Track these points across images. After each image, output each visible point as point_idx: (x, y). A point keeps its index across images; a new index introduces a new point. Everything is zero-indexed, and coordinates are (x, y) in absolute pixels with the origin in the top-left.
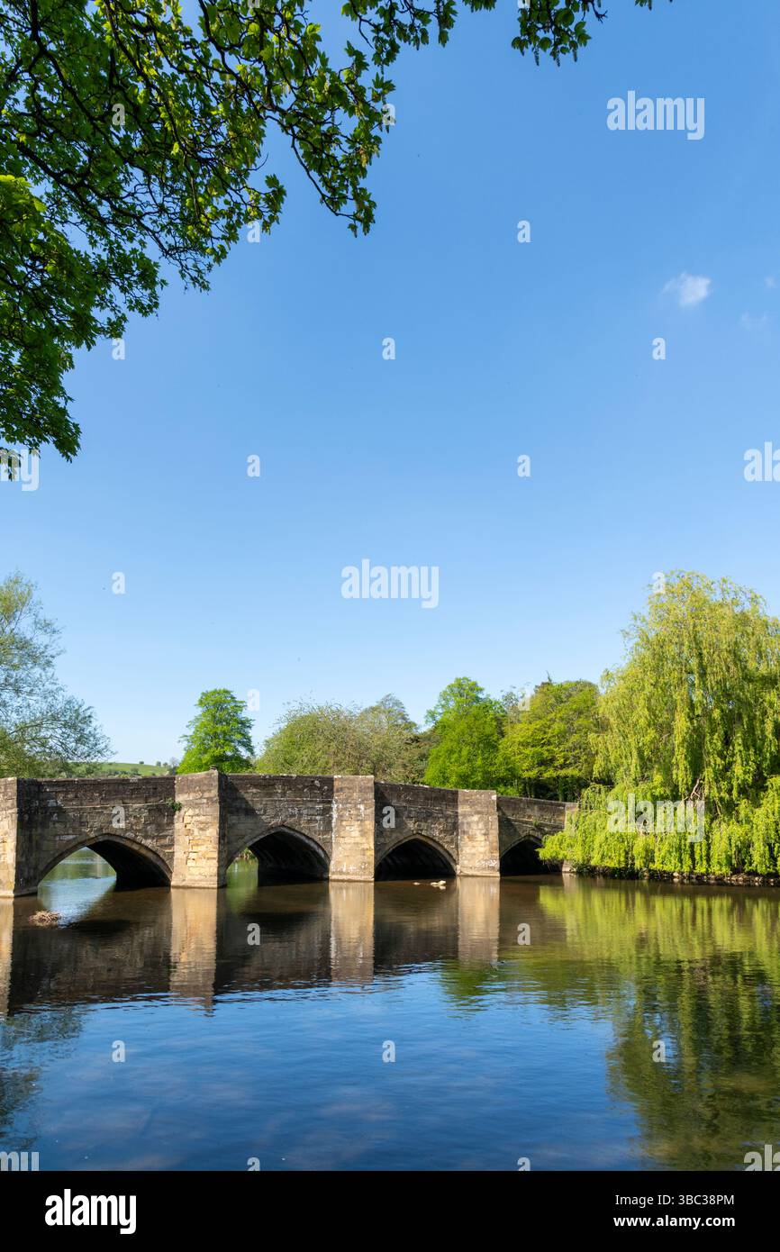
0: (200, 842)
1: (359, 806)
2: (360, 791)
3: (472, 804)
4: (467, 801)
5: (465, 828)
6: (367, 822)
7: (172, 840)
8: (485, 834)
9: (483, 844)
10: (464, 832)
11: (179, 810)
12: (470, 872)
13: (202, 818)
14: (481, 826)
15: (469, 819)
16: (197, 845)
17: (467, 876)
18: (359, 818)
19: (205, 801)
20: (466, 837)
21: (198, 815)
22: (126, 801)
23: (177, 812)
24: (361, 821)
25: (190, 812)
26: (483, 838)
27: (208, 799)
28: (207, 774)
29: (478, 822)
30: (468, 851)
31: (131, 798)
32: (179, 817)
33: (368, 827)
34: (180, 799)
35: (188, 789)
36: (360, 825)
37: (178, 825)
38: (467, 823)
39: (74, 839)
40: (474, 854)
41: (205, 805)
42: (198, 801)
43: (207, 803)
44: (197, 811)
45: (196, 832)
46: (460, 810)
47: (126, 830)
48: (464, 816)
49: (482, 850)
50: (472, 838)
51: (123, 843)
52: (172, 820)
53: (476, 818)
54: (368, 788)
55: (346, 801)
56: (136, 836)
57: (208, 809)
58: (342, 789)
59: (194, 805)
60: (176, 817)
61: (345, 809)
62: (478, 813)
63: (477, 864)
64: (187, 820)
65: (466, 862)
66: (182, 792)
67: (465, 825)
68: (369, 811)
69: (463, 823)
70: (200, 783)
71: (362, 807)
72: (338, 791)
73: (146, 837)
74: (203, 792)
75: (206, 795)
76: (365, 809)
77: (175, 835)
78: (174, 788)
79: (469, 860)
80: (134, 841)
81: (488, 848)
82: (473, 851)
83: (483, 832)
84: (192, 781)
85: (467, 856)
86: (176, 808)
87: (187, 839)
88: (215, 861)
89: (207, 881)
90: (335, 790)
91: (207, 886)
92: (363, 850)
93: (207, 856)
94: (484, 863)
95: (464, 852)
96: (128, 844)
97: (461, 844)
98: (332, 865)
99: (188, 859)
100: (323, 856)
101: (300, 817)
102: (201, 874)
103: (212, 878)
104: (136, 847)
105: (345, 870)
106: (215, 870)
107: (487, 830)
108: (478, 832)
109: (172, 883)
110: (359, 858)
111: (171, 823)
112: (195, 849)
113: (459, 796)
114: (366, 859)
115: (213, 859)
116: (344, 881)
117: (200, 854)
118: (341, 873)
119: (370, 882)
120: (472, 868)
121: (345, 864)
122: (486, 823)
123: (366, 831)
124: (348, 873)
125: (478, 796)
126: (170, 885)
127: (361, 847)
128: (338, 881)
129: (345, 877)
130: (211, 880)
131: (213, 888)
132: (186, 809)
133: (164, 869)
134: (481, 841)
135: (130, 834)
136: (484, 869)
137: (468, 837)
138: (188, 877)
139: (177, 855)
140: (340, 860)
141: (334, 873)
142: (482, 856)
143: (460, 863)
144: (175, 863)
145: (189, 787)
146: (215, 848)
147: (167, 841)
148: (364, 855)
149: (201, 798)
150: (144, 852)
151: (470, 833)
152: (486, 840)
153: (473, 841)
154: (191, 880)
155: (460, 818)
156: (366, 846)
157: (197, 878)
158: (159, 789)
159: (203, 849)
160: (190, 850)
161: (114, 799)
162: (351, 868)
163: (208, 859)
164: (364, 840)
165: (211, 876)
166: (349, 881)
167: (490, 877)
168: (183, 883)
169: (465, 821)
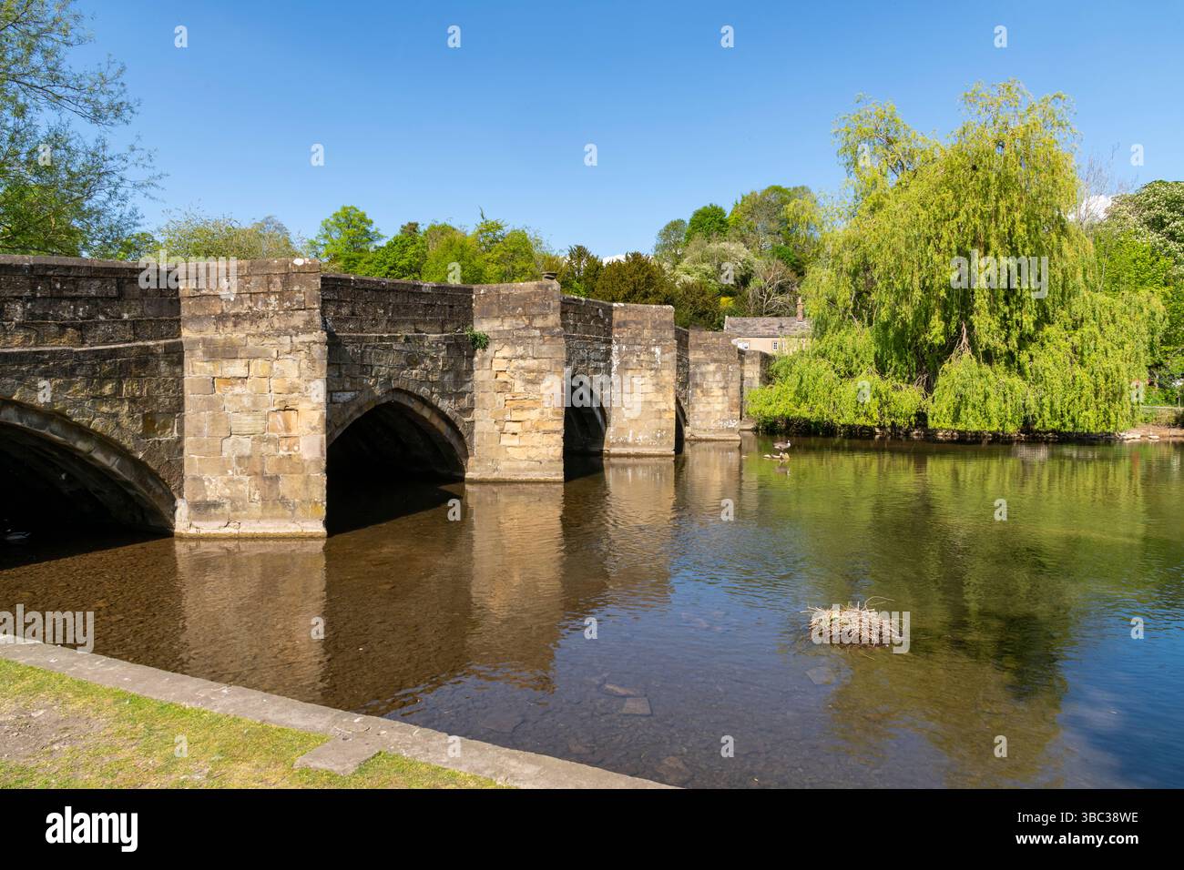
0: (528, 404)
1: (653, 349)
2: (654, 328)
3: (707, 350)
4: (700, 345)
5: (698, 379)
6: (665, 373)
7: (472, 401)
8: (724, 388)
9: (720, 399)
10: (697, 385)
11: (484, 348)
12: (704, 436)
13: (530, 363)
14: (718, 377)
15: (704, 369)
16: (523, 409)
17: (700, 440)
18: (653, 366)
19: (537, 333)
20: (698, 391)
21: (522, 357)
22: (421, 327)
23: (479, 351)
24: (656, 370)
25: (506, 352)
26: (720, 392)
27: (542, 329)
28: (540, 287)
29: (715, 373)
30: (702, 409)
31: (425, 323)
32: (483, 359)
33: (667, 379)
34: (482, 327)
35: (501, 310)
36: (655, 376)
37: (480, 375)
38: (701, 374)
39: (353, 399)
40: (709, 413)
41: (537, 341)
42: (522, 333)
43: (542, 337)
44: (520, 351)
45: (519, 387)
46: (691, 357)
47: (421, 383)
48: (697, 364)
49: (719, 407)
50: (706, 393)
51: (410, 405)
52: (471, 364)
53: (712, 367)
54: (666, 322)
55: (633, 340)
56: (432, 393)
57: (544, 348)
58: (625, 324)
59: (509, 339)
60: (476, 359)
61: (632, 353)
62: (715, 361)
63: (713, 425)
64: (499, 364)
65: (697, 423)
66: (487, 315)
67: (698, 376)
68: (667, 357)
69: (695, 374)
70: (524, 300)
71: (658, 350)
72: (619, 326)
73: (443, 395)
74: (532, 317)
75: (539, 322)
76: (663, 353)
77: (476, 392)
78: (471, 307)
79: (702, 421)
80: (424, 402)
81: (727, 405)
82: (708, 408)
83: (721, 385)
84: (507, 297)
85: (701, 415)
86: (479, 342)
87: (500, 398)
88: (559, 438)
89: (543, 469)
90: (614, 324)
91: (542, 478)
92: (659, 411)
93: (543, 428)
94: (721, 423)
95: (696, 410)
96: (416, 406)
97: (693, 400)
98: (610, 434)
99: (502, 432)
100: (600, 420)
101: (588, 364)
102: (530, 459)
103: (553, 465)
104: (426, 413)
105: (630, 440)
106: (559, 451)
107: (726, 383)
108: (714, 385)
109: (468, 475)
110: (654, 422)
111: (470, 371)
112: (517, 415)
113: (690, 338)
114: (663, 424)
115: (555, 432)
116: (628, 456)
117: (528, 424)
118: (625, 444)
119: (670, 456)
120: (705, 430)
121: (631, 432)
122: (725, 374)
123: (663, 384)
124: (635, 445)
125: (714, 339)
126: (462, 479)
127: (657, 407)
128: (620, 456)
129: (631, 450)
130: (552, 469)
131: (555, 482)
132: (497, 347)
133: (459, 450)
134: (718, 396)
135: (424, 391)
136: (721, 431)
137: (702, 392)
138: (504, 465)
139: (478, 427)
140: (622, 426)
141: (613, 445)
142: (719, 414)
143: (691, 423)
144: (476, 440)
145: (503, 307)
146: (557, 413)
147: (465, 402)
148: (660, 418)
149: (527, 327)
150: (436, 421)
151: (705, 386)
152: (724, 395)
153: (709, 396)
154: (511, 469)
155: (691, 367)
156: (663, 406)
157: (523, 465)
158: (456, 309)
159: (534, 415)
160: (508, 417)
161: (404, 322)
162: (641, 437)
163: (545, 432)
164: (660, 398)
165: (550, 461)
166: (638, 456)
167: (728, 440)
168: (495, 475)
169: (698, 371)
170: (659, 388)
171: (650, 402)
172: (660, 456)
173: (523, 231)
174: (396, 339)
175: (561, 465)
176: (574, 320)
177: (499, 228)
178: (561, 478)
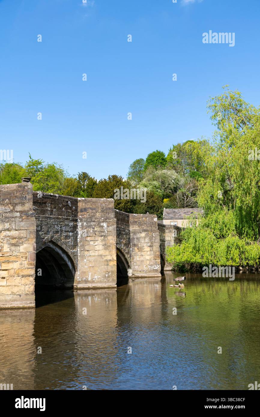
0: (12, 259)
1: (102, 224)
2: (102, 211)
3: (140, 225)
4: (136, 222)
5: (135, 242)
6: (110, 238)
8: (150, 246)
9: (149, 253)
10: (135, 245)
12: (140, 275)
13: (13, 233)
14: (147, 240)
15: (139, 235)
16: (8, 262)
17: (138, 277)
18: (103, 234)
19: (18, 215)
20: (136, 248)
21: (8, 230)
24: (104, 236)
26: (149, 249)
27: (21, 213)
28: (19, 186)
29: (145, 238)
30: (138, 259)
33: (111, 241)
36: (104, 240)
38: (137, 238)
40: (142, 261)
41: (17, 219)
42: (8, 215)
43: (21, 217)
44: (7, 226)
45: (6, 248)
46: (131, 229)
48: (135, 233)
49: (148, 257)
50: (140, 249)
53: (143, 234)
54: (109, 208)
55: (90, 219)
57: (22, 224)
58: (85, 210)
61: (89, 227)
62: (145, 231)
63: (145, 268)
65: (136, 267)
67: (136, 240)
68: (111, 228)
69: (134, 239)
70: (10, 195)
71: (105, 225)
72: (81, 211)
74: (15, 205)
75: (19, 209)
76: (108, 226)
79: (139, 266)
81: (153, 256)
82: (142, 258)
83: (149, 244)
85: (138, 262)
88: (32, 280)
89: (22, 300)
90: (79, 210)
91: (21, 306)
92: (107, 261)
93: (21, 274)
94: (150, 267)
95: (135, 260)
97: (133, 254)
98: (78, 276)
100: (71, 268)
101: (61, 234)
102: (13, 294)
103: (28, 297)
105: (90, 279)
106: (32, 288)
107: (152, 243)
108: (145, 245)
110: (104, 268)
112: (5, 266)
113: (130, 218)
114: (110, 269)
115: (29, 276)
116: (88, 289)
117: (12, 272)
118: (86, 281)
119: (114, 288)
120: (140, 271)
121: (90, 274)
122: (151, 239)
123: (109, 244)
124: (93, 282)
125: (144, 218)
127: (106, 258)
128: (84, 289)
129: (90, 285)
130: (27, 299)
131: (29, 308)
134: (147, 251)
136: (150, 271)
137: (138, 249)
140: (85, 271)
141: (79, 282)
142: (148, 262)
143: (132, 268)
146: (31, 264)
148: (108, 265)
149: (12, 211)
151: (139, 246)
152: (151, 250)
153: (141, 251)
155: (131, 234)
156: (109, 258)
157: (9, 298)
159: (16, 266)
162: (96, 277)
163: (23, 276)
164: (107, 253)
165: (27, 294)
166: (95, 288)
167: (154, 277)
169: (135, 237)
170: (106, 247)
171: (101, 256)
172: (108, 288)
173: (53, 165)
175: (34, 297)
176: (51, 208)
177: (40, 163)
178: (33, 305)
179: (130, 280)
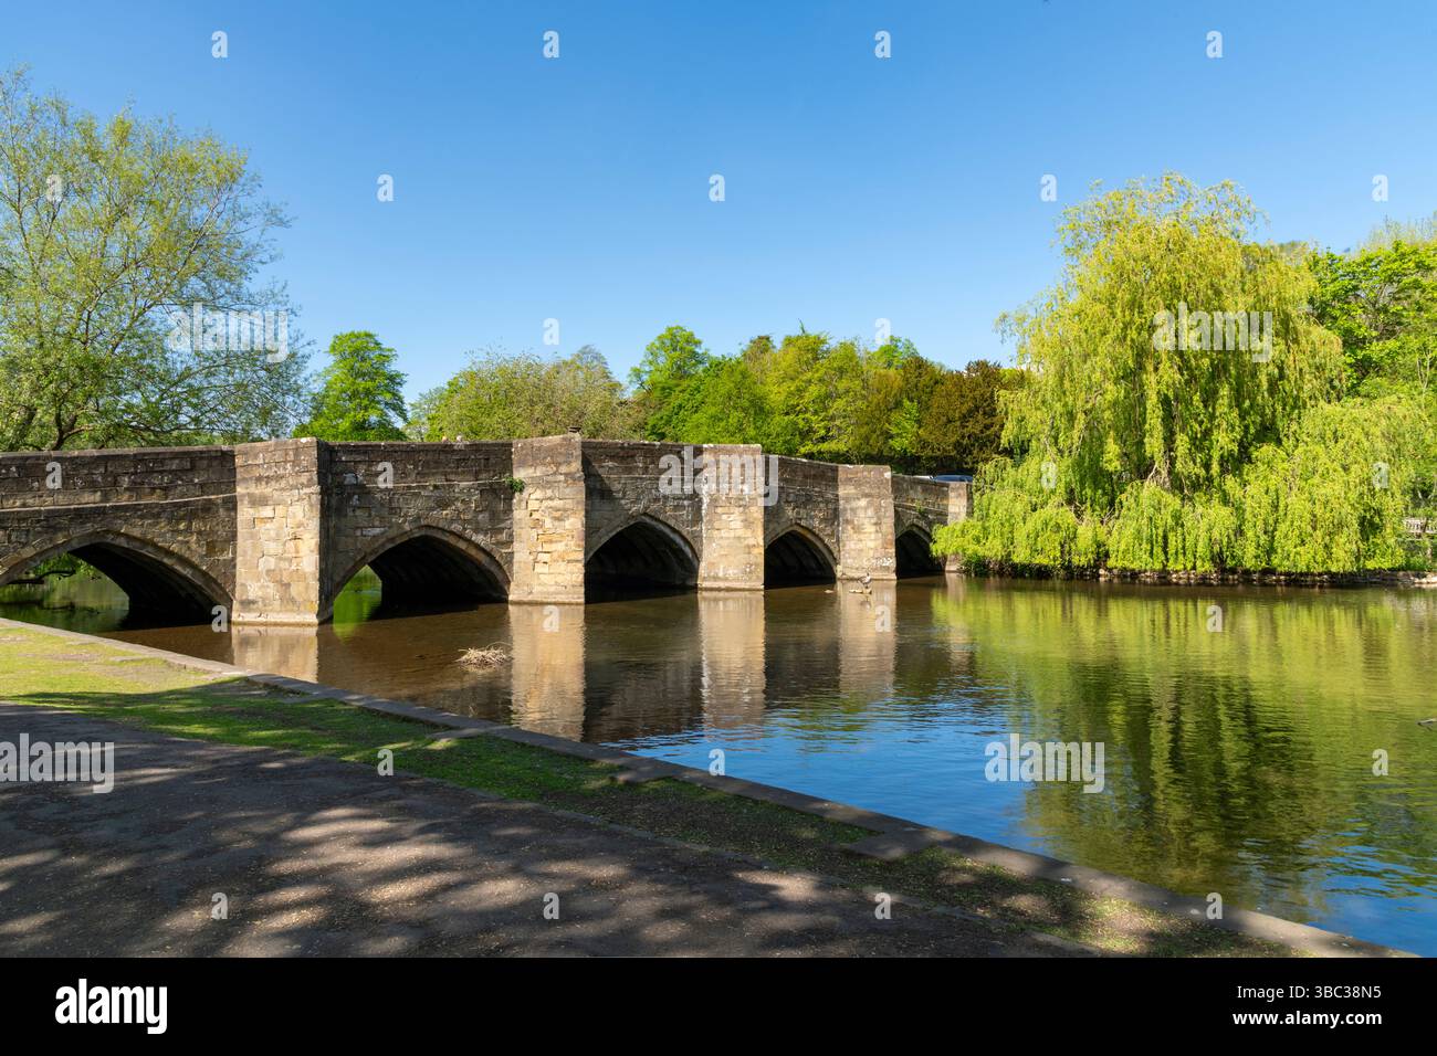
0: (555, 537)
3: (858, 484)
4: (850, 479)
5: (849, 516)
6: (754, 509)
7: (511, 535)
8: (876, 524)
9: (873, 536)
10: (847, 522)
11: (521, 491)
12: (855, 575)
13: (557, 503)
14: (870, 512)
15: (854, 504)
16: (551, 542)
17: (852, 579)
18: (741, 503)
19: (562, 478)
20: (849, 527)
21: (550, 499)
22: (449, 477)
23: (517, 494)
24: (745, 506)
25: (539, 494)
26: (873, 529)
27: (566, 475)
28: (564, 439)
29: (866, 508)
30: (853, 546)
31: (456, 473)
32: (521, 501)
34: (520, 474)
35: (534, 459)
36: (743, 512)
37: (519, 514)
38: (852, 509)
39: (383, 533)
40: (862, 550)
41: (562, 484)
42: (550, 478)
43: (566, 481)
44: (549, 493)
45: (548, 523)
46: (841, 492)
47: (452, 521)
48: (847, 500)
49: (872, 544)
50: (858, 529)
51: (446, 539)
52: (511, 505)
53: (863, 502)
56: (465, 529)
57: (567, 491)
59: (543, 484)
60: (515, 501)
62: (867, 496)
63: (865, 564)
64: (533, 505)
65: (849, 561)
66: (523, 464)
67: (849, 512)
69: (845, 510)
70: (551, 451)
73: (477, 531)
74: (558, 465)
75: (564, 469)
77: (515, 528)
78: (511, 459)
79: (854, 558)
80: (460, 537)
81: (880, 542)
82: (860, 546)
83: (873, 521)
84: (539, 449)
85: (853, 553)
86: (516, 488)
87: (534, 533)
88: (580, 566)
89: (568, 593)
91: (567, 601)
92: (748, 546)
93: (567, 558)
94: (874, 561)
95: (847, 548)
96: (452, 540)
97: (843, 537)
98: (703, 570)
99: (535, 561)
101: (664, 503)
102: (557, 584)
103: (577, 590)
104: (462, 545)
105: (721, 575)
106: (581, 578)
107: (879, 518)
108: (866, 521)
109: (511, 598)
110: (742, 558)
111: (509, 510)
112: (547, 547)
113: (840, 473)
115: (577, 561)
116: (719, 590)
117: (555, 555)
118: (716, 578)
119: (759, 590)
120: (857, 569)
121: (721, 566)
122: (878, 509)
123: (751, 520)
124: (726, 579)
125: (865, 473)
126: (506, 601)
127: (746, 542)
128: (712, 589)
129: (722, 585)
130: (574, 593)
131: (577, 604)
132: (530, 490)
133: (500, 577)
134: (870, 533)
135: (456, 527)
136: (876, 569)
137: (853, 528)
138: (536, 589)
139: (517, 557)
140: (713, 561)
141: (704, 579)
142: (871, 552)
143: (842, 561)
144: (515, 568)
145: (535, 457)
146: (579, 546)
147: (503, 537)
148: (749, 553)
149: (555, 473)
150: (473, 552)
151: (856, 522)
152: (877, 531)
153: (860, 533)
154: (541, 593)
155: (841, 502)
156: (752, 541)
157: (552, 589)
158: (492, 461)
159: (560, 547)
160: (540, 549)
161: (434, 474)
162: (731, 572)
163: (569, 562)
164: (749, 533)
165: (573, 586)
166: (728, 590)
167: (883, 580)
168: (530, 598)
169: (848, 506)
170: (748, 523)
171: (739, 538)
172: (750, 590)
174: (425, 487)
175: (583, 590)
176: (645, 463)
178: (582, 600)
179: (839, 583)
